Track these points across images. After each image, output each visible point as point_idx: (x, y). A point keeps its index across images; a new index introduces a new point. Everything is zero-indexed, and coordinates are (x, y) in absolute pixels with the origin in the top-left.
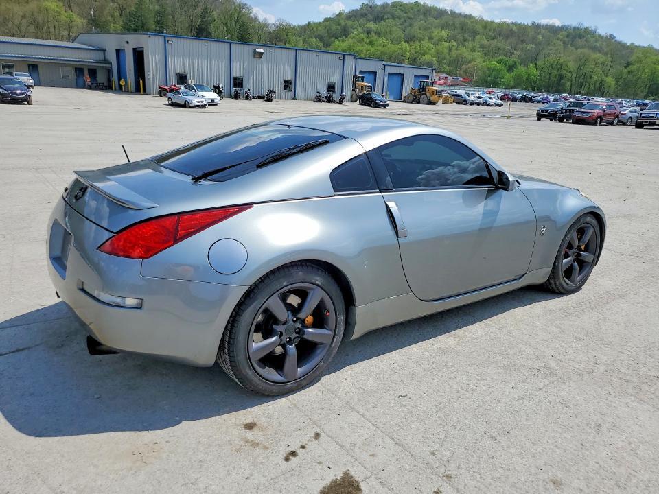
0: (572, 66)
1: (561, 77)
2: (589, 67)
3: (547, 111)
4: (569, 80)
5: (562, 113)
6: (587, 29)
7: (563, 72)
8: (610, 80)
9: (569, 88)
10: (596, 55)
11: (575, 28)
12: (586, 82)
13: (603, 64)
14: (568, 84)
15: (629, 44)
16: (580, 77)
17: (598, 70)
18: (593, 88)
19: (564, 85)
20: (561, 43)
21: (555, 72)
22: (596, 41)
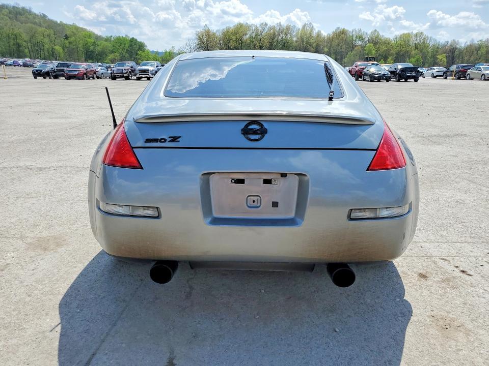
0: (25, 37)
1: (19, 46)
2: (39, 38)
3: (41, 71)
4: (25, 47)
5: (55, 72)
6: (23, 9)
7: (19, 41)
8: (58, 48)
9: (28, 54)
10: (41, 29)
11: (14, 7)
12: (40, 50)
13: (49, 36)
14: (26, 51)
15: (59, 22)
16: (34, 46)
17: (46, 40)
18: (47, 54)
19: (23, 52)
20: (7, 18)
21: (12, 42)
22: (34, 18)
